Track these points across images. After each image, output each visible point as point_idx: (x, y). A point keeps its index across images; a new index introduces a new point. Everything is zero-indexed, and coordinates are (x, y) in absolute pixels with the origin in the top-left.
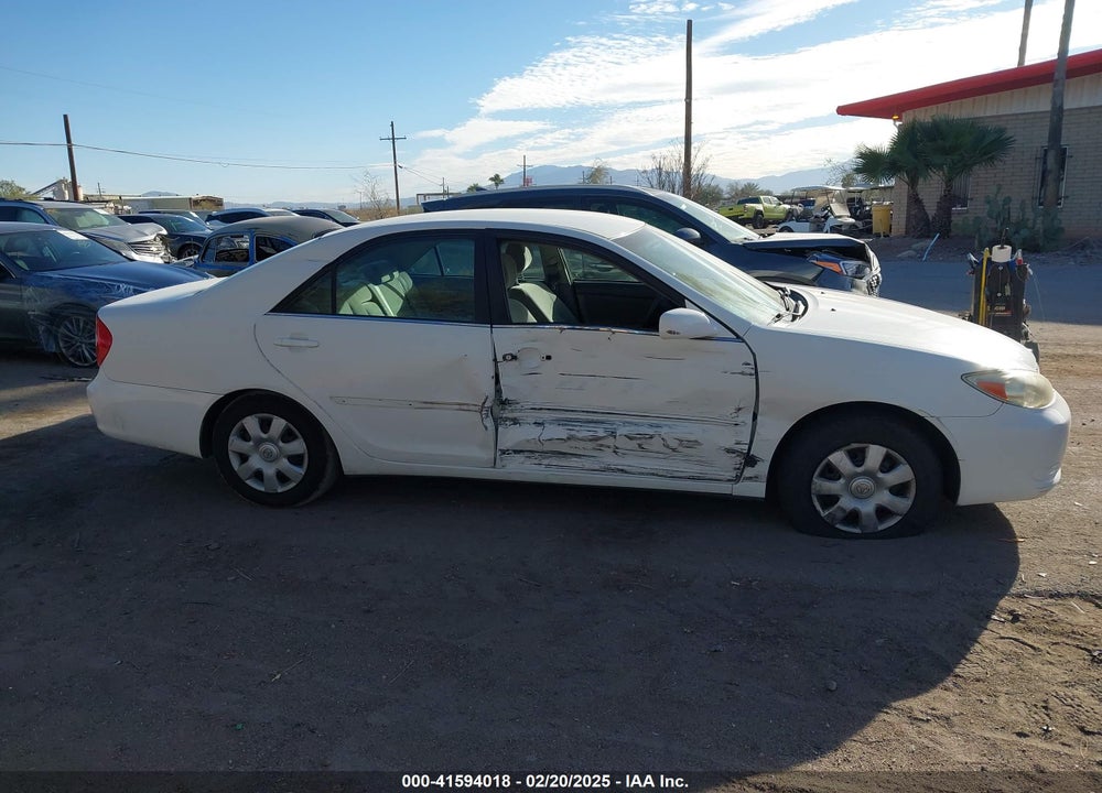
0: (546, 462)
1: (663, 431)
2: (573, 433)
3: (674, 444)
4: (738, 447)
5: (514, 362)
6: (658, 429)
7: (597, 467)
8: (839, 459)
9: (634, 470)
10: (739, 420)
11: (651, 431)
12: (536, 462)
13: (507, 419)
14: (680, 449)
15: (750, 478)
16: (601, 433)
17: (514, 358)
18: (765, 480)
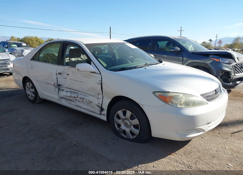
0: (68, 102)
1: (86, 97)
2: (71, 95)
3: (88, 101)
4: (99, 105)
5: (60, 75)
6: (85, 97)
7: (76, 105)
8: (120, 113)
9: (82, 107)
10: (99, 97)
11: (84, 97)
12: (66, 101)
13: (61, 89)
14: (89, 103)
15: (103, 114)
16: (76, 96)
17: (60, 74)
18: (106, 116)
